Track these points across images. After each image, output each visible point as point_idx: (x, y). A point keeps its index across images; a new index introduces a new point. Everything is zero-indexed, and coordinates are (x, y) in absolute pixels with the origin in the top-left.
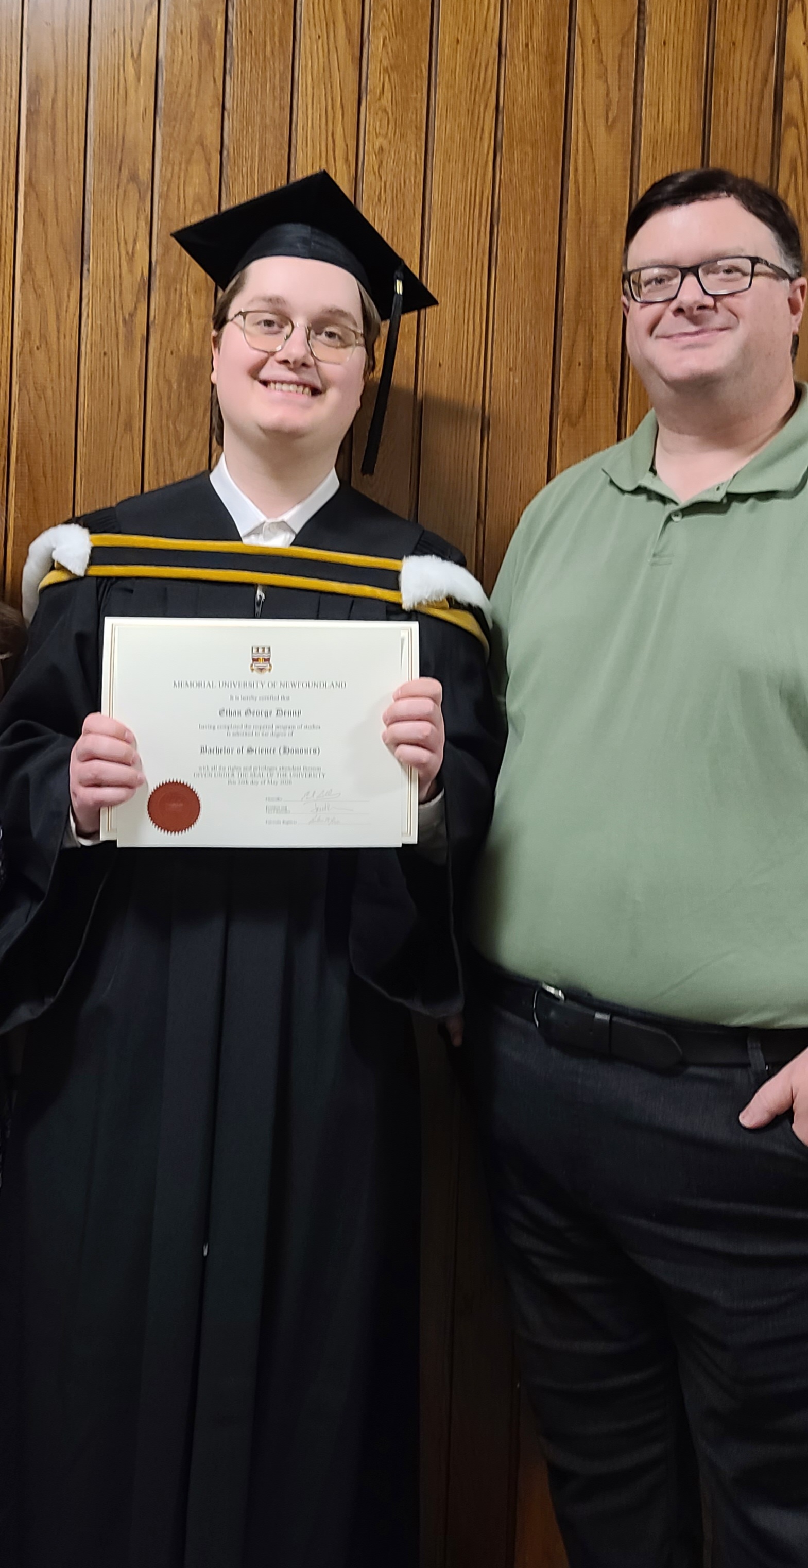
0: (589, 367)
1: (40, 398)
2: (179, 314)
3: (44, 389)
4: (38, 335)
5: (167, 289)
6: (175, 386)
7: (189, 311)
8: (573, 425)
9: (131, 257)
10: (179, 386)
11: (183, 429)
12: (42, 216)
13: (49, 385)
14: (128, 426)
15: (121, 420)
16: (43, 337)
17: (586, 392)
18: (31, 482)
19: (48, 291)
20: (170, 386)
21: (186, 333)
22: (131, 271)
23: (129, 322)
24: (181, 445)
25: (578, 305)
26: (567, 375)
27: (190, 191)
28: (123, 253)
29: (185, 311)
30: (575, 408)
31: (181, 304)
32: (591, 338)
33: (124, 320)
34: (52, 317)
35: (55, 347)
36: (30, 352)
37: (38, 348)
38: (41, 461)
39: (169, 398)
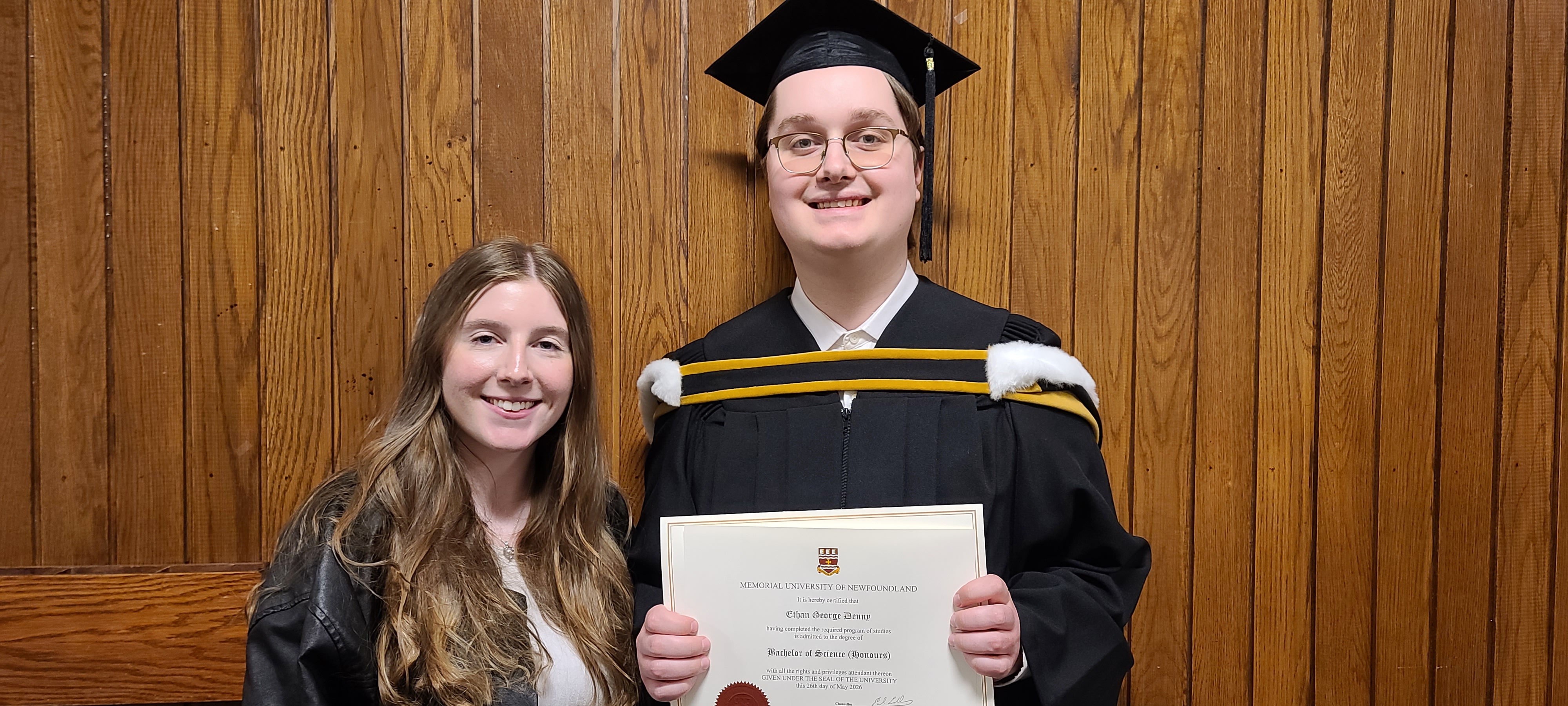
0: (1534, 172)
1: (1034, 214)
2: (1163, 130)
3: (1038, 205)
4: (1032, 153)
5: (1153, 105)
6: (1160, 199)
7: (1173, 127)
8: (1521, 226)
9: (1118, 76)
10: (1164, 199)
11: (1167, 239)
12: (1034, 37)
13: (1042, 201)
14: (1118, 239)
15: (1111, 232)
16: (1037, 155)
17: (1532, 196)
18: (1027, 295)
19: (1041, 109)
20: (1156, 200)
21: (1170, 147)
22: (1118, 89)
23: (1117, 137)
24: (1167, 255)
25: (1524, 115)
26: (1515, 179)
27: (1173, 10)
28: (1111, 71)
29: (1168, 127)
30: (1522, 210)
31: (1165, 120)
32: (1535, 145)
33: (1113, 136)
34: (1045, 135)
35: (1047, 164)
36: (1025, 170)
37: (1032, 165)
38: (1036, 275)
39: (1155, 210)
